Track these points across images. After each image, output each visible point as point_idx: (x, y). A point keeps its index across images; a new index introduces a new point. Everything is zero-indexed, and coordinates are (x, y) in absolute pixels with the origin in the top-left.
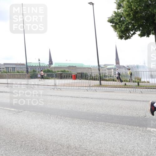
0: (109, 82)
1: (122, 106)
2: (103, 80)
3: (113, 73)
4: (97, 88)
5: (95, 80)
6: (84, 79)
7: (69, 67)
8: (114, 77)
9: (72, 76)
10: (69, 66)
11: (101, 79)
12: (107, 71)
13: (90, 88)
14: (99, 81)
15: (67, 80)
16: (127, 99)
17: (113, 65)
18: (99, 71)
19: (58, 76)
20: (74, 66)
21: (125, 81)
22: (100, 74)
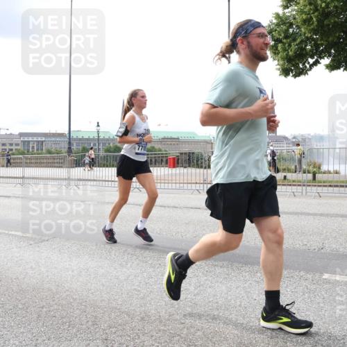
6: (193, 166)
7: (164, 140)
9: (167, 160)
13: (205, 185)
15: (155, 168)
16: (286, 211)
20: (174, 139)
21: (284, 170)
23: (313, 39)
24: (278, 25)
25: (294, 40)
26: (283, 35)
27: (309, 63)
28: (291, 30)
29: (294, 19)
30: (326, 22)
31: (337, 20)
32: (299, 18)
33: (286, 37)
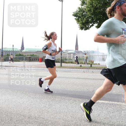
0: (68, 64)
1: (76, 83)
2: (63, 63)
3: (72, 57)
4: (58, 69)
8: (73, 60)
9: (38, 59)
10: (37, 51)
11: (62, 61)
12: (68, 55)
14: (60, 64)
15: (34, 62)
16: (81, 78)
17: (73, 50)
18: (61, 55)
19: (28, 59)
20: (41, 51)
21: (81, 63)
23: (92, 17)
24: (79, 11)
25: (85, 17)
27: (90, 25)
28: (84, 14)
29: (85, 9)
30: (96, 11)
31: (100, 10)
32: (87, 9)
33: (82, 16)
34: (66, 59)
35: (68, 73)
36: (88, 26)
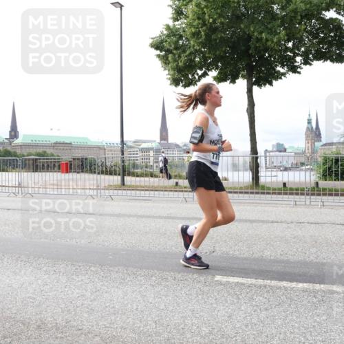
0: (142, 179)
1: (165, 230)
2: (129, 175)
3: (152, 159)
4: (116, 191)
5: (111, 174)
6: (86, 172)
7: (57, 145)
8: (155, 168)
9: (59, 165)
10: (55, 143)
11: (125, 171)
12: (140, 154)
13: (99, 191)
14: (119, 178)
15: (48, 174)
16: (178, 216)
17: (155, 141)
18: (123, 154)
19: (29, 165)
20: (66, 143)
21: (176, 176)
22: (123, 161)
23: (202, 52)
24: (168, 36)
25: (184, 51)
26: (173, 46)
27: (198, 74)
28: (181, 42)
29: (184, 31)
30: (213, 37)
31: (223, 35)
32: (189, 31)
33: (176, 48)
34: (135, 166)
35: (144, 204)
36: (193, 75)
